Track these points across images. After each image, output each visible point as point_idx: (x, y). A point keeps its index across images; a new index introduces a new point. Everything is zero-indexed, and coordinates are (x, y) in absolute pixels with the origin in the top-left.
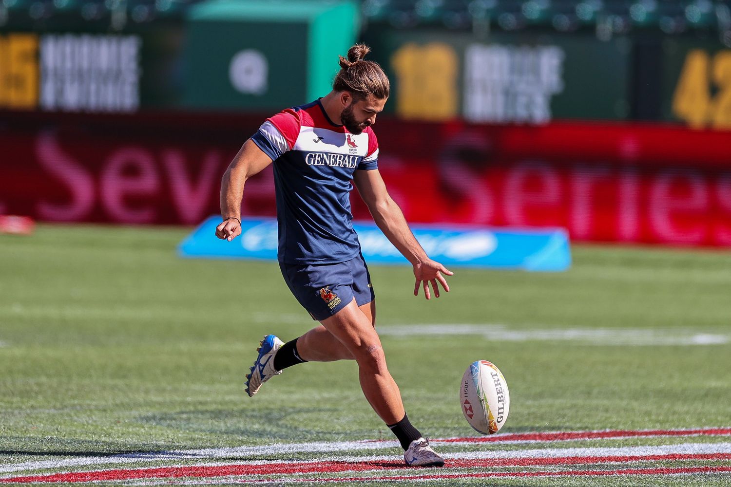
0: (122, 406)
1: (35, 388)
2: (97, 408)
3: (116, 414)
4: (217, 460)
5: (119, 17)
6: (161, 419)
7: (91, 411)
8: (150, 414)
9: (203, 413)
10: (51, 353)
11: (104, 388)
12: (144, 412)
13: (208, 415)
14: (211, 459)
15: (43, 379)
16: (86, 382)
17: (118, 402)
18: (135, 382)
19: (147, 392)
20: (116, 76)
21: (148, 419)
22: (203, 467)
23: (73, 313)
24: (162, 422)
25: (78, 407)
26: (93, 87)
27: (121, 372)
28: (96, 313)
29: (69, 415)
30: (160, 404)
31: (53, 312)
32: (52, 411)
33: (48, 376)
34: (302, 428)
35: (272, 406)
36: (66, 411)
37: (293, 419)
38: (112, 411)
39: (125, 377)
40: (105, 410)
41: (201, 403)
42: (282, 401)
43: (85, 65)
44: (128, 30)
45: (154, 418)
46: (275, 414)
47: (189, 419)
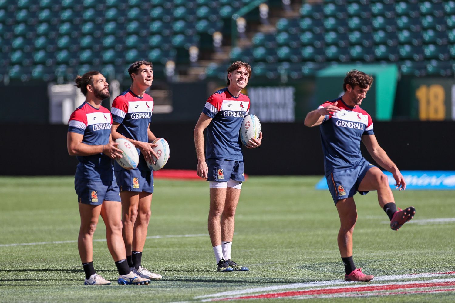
0: (291, 261)
1: (250, 254)
2: (279, 263)
3: (288, 265)
4: (337, 285)
5: (284, 78)
6: (310, 267)
7: (276, 264)
8: (304, 265)
9: (329, 263)
10: (257, 237)
11: (283, 253)
12: (301, 264)
13: (332, 264)
14: (334, 285)
15: (254, 250)
16: (274, 250)
17: (289, 259)
18: (297, 250)
19: (303, 254)
20: (284, 106)
21: (303, 267)
22: (330, 289)
23: (266, 218)
24: (310, 268)
25: (271, 263)
26: (273, 110)
27: (290, 245)
28: (278, 217)
29: (266, 266)
30: (309, 260)
31: (257, 218)
32: (258, 265)
33: (256, 248)
34: (376, 269)
35: (362, 259)
36: (265, 264)
37: (372, 265)
38: (286, 264)
39: (292, 247)
40: (283, 264)
41: (328, 259)
42: (367, 256)
43: (269, 101)
44: (290, 83)
45: (306, 266)
46: (364, 263)
47: (323, 267)
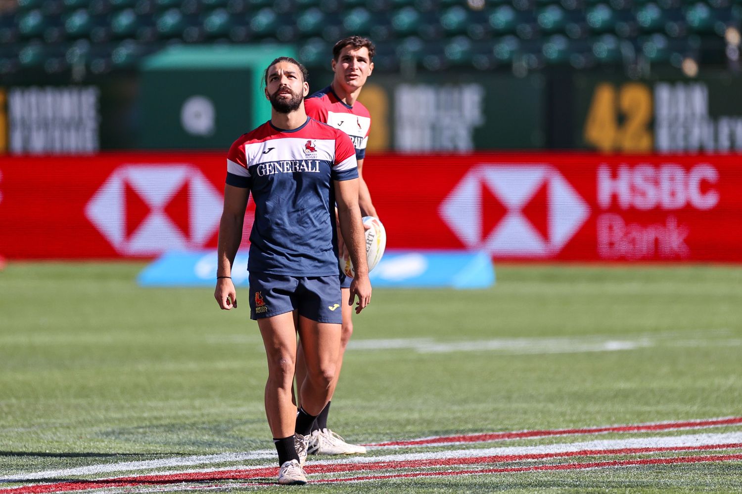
0: (82, 423)
1: (6, 409)
2: (62, 426)
3: (78, 431)
4: (170, 469)
5: (79, 70)
6: (120, 433)
7: (56, 428)
8: (110, 429)
9: (157, 427)
10: (20, 377)
11: (68, 406)
12: (104, 428)
13: (162, 429)
14: (164, 469)
15: (14, 401)
16: (52, 402)
17: (81, 419)
18: (97, 401)
19: (107, 409)
20: (79, 124)
21: (107, 434)
22: (157, 476)
23: (41, 339)
24: (121, 436)
25: (45, 426)
26: (57, 134)
27: (83, 392)
28: (62, 339)
29: (36, 433)
30: (119, 420)
31: (23, 339)
32: (21, 430)
33: (17, 398)
34: (247, 437)
35: (220, 419)
36: (34, 429)
37: (240, 430)
38: (75, 428)
39: (87, 396)
40: (68, 427)
41: (156, 418)
42: (230, 414)
43: (50, 114)
44: (88, 81)
45: (113, 432)
46: (224, 426)
47: (145, 433)
